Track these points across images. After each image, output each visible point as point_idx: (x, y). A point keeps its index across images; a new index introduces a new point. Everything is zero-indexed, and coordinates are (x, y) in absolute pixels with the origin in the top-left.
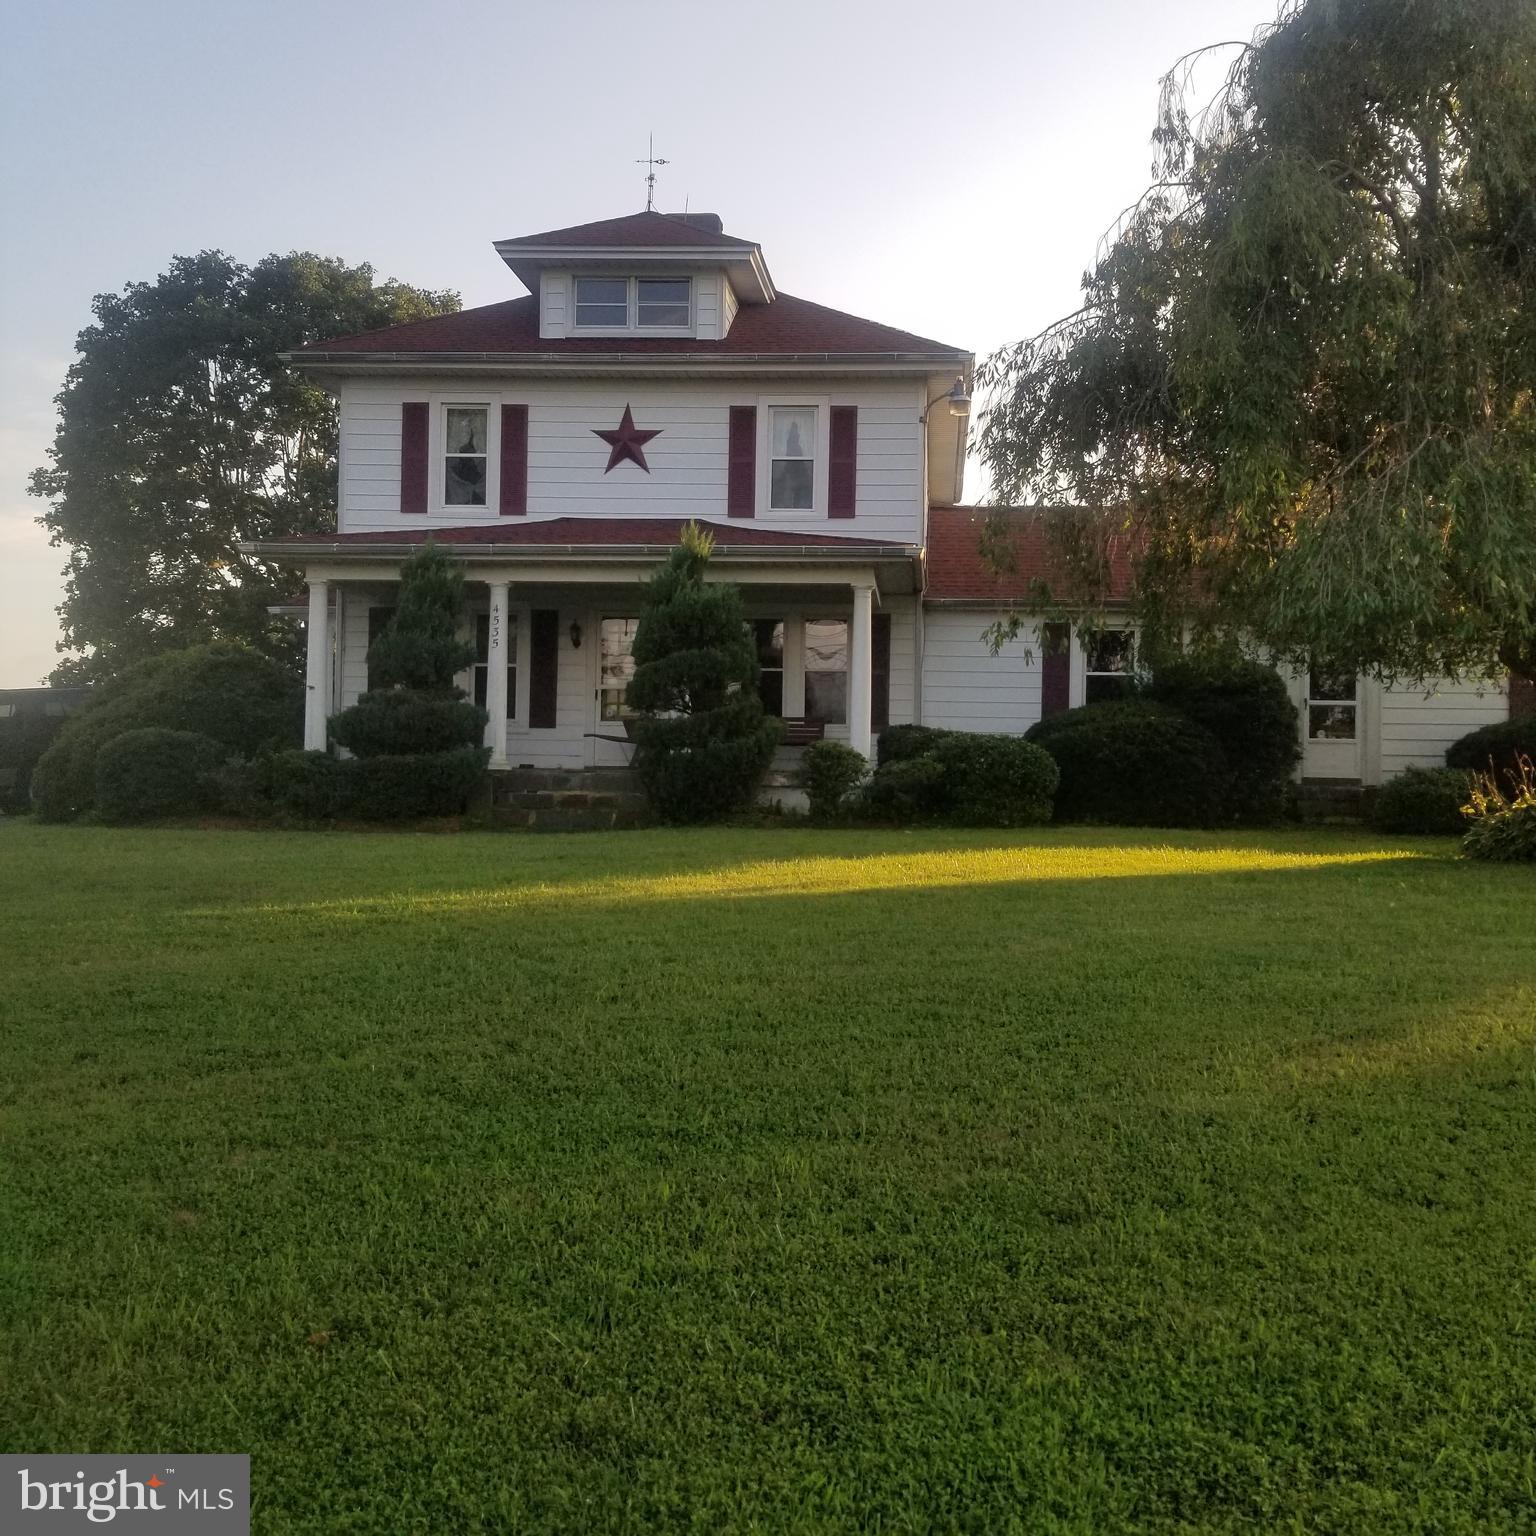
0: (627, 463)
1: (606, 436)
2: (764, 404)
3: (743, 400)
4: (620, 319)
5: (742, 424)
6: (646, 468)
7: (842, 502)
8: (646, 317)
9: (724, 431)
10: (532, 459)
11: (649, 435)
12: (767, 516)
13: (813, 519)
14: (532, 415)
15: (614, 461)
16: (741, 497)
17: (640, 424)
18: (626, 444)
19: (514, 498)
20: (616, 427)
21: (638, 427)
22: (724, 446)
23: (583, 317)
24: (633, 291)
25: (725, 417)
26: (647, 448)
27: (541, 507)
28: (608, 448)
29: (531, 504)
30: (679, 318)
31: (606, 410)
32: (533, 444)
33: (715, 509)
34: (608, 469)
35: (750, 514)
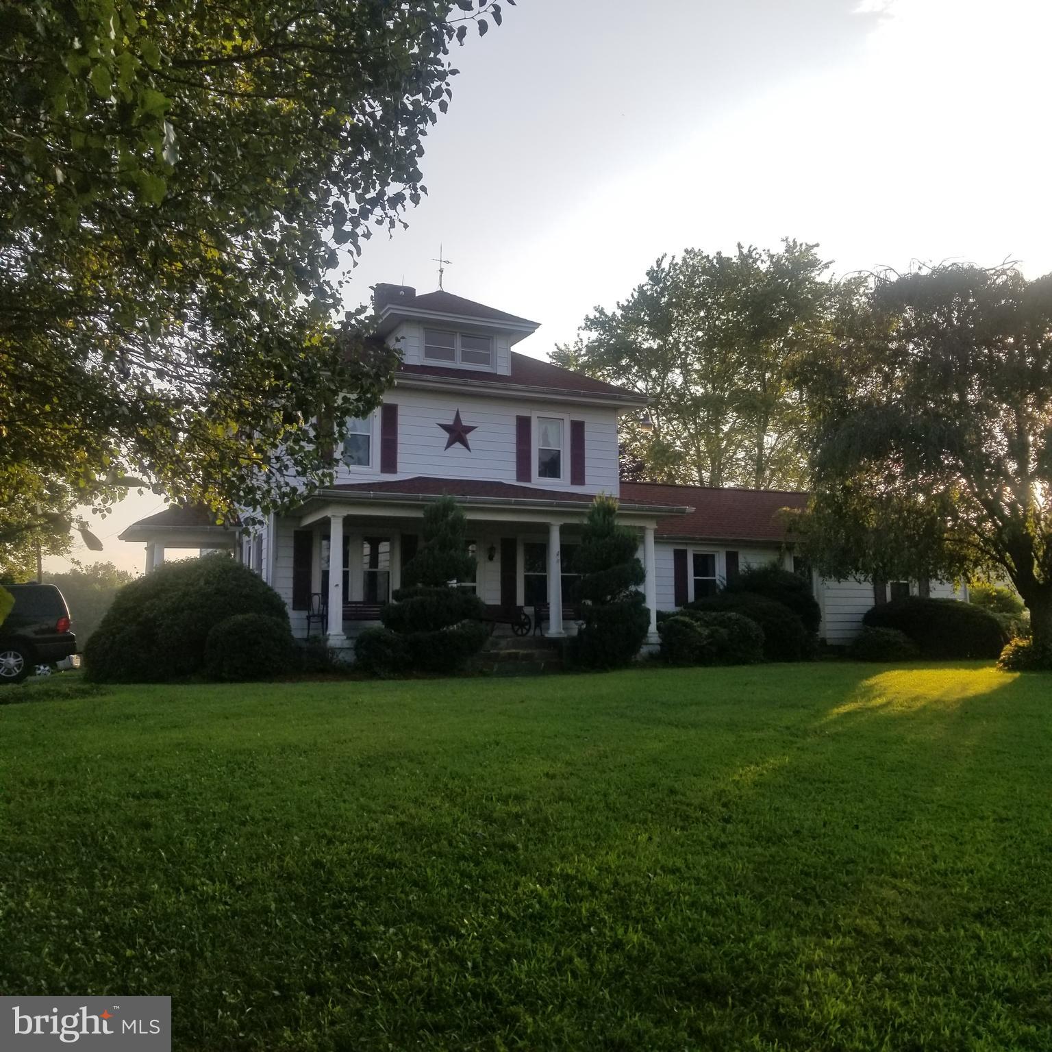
0: (458, 445)
1: (445, 427)
2: (535, 415)
3: (524, 412)
4: (450, 356)
5: (523, 426)
6: (469, 450)
7: (578, 476)
8: (466, 357)
9: (512, 430)
10: (401, 439)
11: (471, 429)
12: (538, 482)
13: (562, 484)
14: (400, 411)
15: (450, 444)
16: (523, 471)
17: (466, 422)
18: (457, 433)
19: (389, 463)
20: (451, 423)
21: (464, 424)
22: (513, 439)
23: (429, 353)
24: (458, 341)
25: (514, 421)
26: (469, 436)
27: (407, 469)
28: (447, 435)
29: (400, 466)
30: (486, 360)
31: (445, 412)
32: (401, 429)
33: (509, 476)
34: (446, 448)
35: (529, 480)
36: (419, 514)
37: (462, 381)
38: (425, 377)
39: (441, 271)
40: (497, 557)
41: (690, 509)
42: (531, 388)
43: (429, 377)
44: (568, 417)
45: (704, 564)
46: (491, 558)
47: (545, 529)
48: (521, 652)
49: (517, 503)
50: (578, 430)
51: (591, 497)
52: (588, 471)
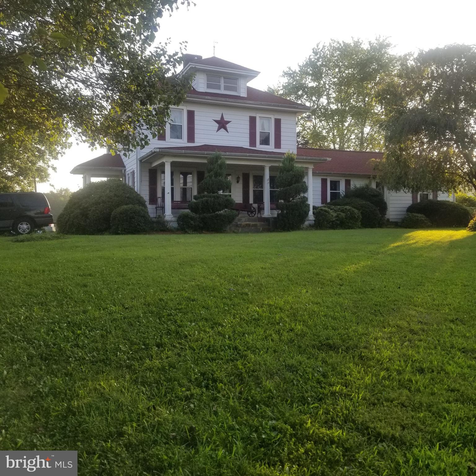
0: (222, 130)
1: (216, 121)
2: (258, 116)
3: (253, 115)
4: (219, 88)
5: (253, 121)
6: (227, 132)
7: (278, 144)
8: (226, 88)
9: (248, 123)
10: (196, 127)
11: (228, 122)
12: (259, 147)
13: (270, 148)
14: (196, 114)
15: (219, 129)
16: (253, 141)
17: (226, 119)
18: (222, 124)
19: (191, 138)
20: (219, 119)
22: (248, 127)
23: (209, 86)
24: (222, 80)
25: (248, 119)
26: (228, 126)
27: (199, 141)
28: (217, 125)
29: (196, 140)
30: (235, 89)
31: (217, 114)
32: (196, 122)
33: (245, 144)
34: (217, 131)
35: (255, 147)
36: (205, 161)
37: (223, 99)
38: (207, 97)
39: (214, 47)
40: (241, 181)
41: (329, 159)
42: (256, 103)
43: (209, 97)
44: (273, 117)
45: (335, 185)
46: (238, 182)
47: (262, 168)
48: (252, 223)
49: (249, 156)
50: (278, 123)
51: (283, 154)
52: (282, 142)
